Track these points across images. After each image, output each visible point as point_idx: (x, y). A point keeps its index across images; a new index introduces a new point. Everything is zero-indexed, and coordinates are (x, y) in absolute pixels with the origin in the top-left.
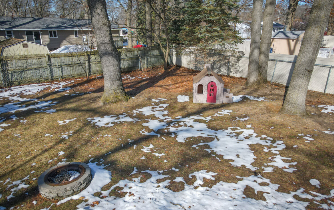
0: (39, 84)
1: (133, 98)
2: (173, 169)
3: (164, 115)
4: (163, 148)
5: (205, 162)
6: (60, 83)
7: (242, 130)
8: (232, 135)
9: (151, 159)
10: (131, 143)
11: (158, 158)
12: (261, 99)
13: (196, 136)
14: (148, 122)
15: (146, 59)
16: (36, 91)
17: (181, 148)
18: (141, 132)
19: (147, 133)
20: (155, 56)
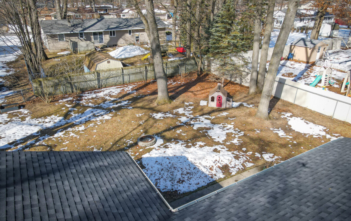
0: (117, 87)
1: (174, 101)
2: (189, 140)
3: (190, 114)
4: (186, 131)
5: (203, 139)
6: (129, 87)
7: (227, 125)
8: (221, 127)
9: (180, 136)
10: (172, 128)
11: (183, 136)
12: (251, 106)
13: (203, 127)
14: (181, 117)
15: (185, 67)
16: (117, 93)
17: (194, 132)
18: (177, 123)
19: (179, 124)
20: (191, 64)
